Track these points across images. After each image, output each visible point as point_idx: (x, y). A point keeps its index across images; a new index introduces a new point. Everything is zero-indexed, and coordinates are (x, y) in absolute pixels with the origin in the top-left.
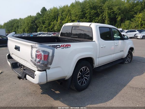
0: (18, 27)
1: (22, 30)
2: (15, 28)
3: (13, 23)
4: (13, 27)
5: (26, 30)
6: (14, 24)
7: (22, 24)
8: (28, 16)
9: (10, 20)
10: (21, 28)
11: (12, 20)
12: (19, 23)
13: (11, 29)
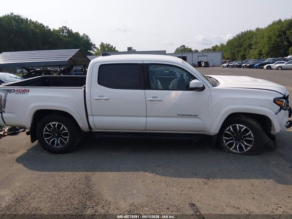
0: (250, 46)
1: (256, 52)
2: (245, 50)
3: (243, 40)
4: (242, 47)
5: (264, 52)
6: (245, 40)
7: (258, 41)
8: (274, 23)
9: (239, 34)
10: (255, 49)
11: (243, 33)
12: (254, 38)
13: (237, 51)
